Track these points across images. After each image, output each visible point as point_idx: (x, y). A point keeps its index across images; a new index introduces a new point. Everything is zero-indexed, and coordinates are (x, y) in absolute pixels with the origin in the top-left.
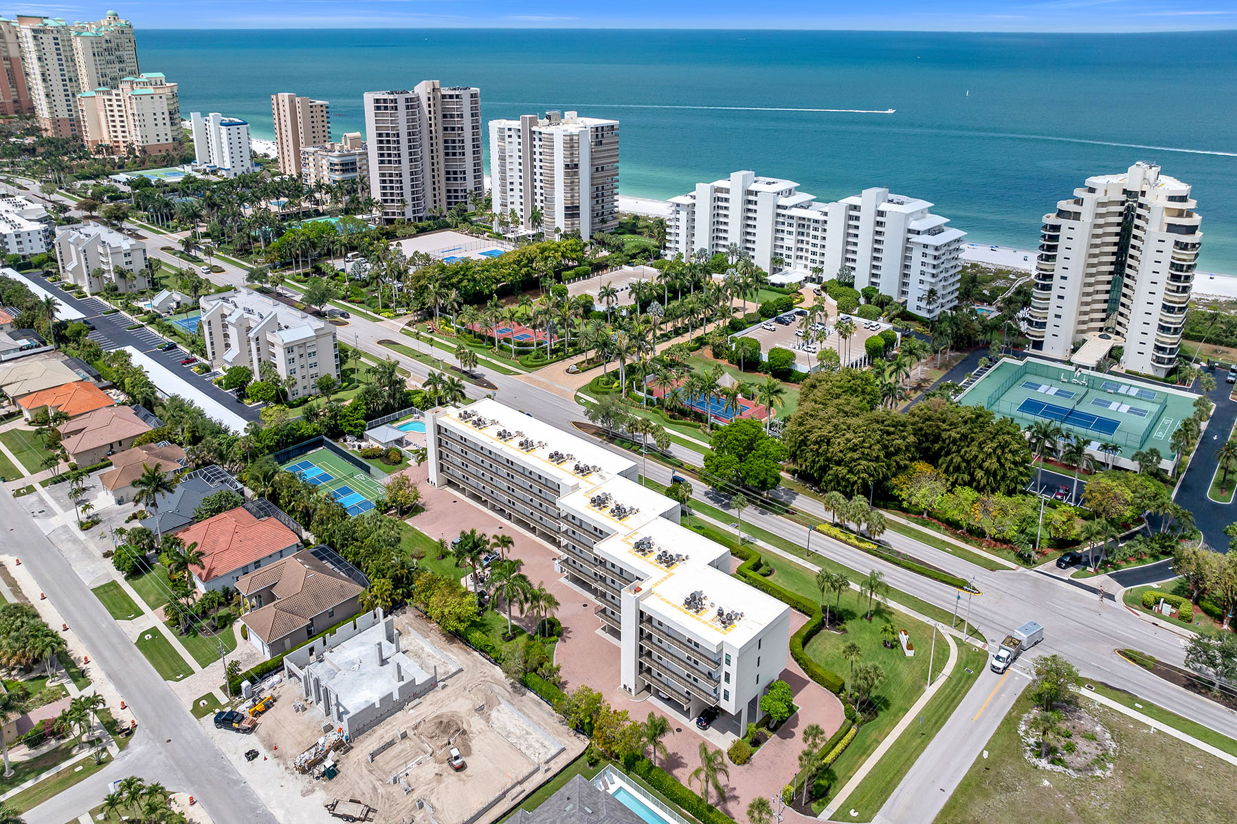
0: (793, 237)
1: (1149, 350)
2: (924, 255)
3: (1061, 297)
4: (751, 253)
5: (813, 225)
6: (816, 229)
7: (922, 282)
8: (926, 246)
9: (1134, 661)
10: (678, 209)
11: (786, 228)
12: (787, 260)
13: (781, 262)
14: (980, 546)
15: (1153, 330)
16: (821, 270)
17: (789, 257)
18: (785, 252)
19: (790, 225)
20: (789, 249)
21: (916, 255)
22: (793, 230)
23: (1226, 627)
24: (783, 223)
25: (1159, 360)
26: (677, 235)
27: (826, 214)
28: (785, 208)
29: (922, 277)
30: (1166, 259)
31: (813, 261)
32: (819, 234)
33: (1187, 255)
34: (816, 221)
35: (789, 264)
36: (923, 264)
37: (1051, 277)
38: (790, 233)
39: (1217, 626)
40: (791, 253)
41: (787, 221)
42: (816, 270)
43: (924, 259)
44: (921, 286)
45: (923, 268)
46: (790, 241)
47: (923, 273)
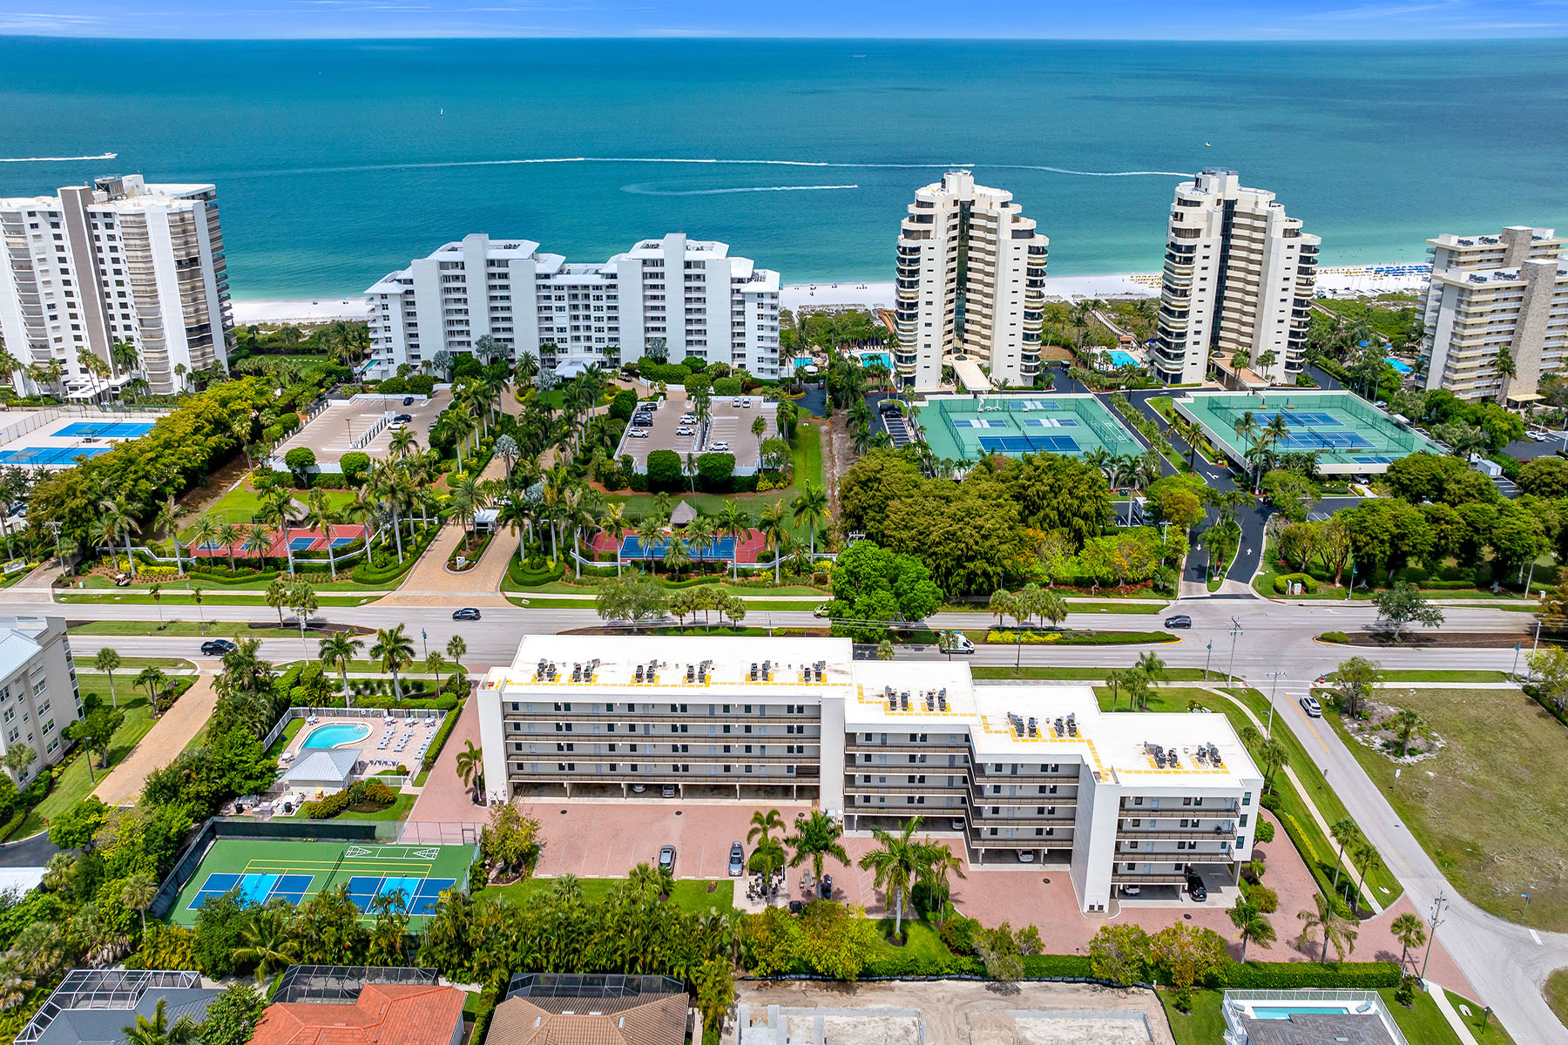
0: (567, 313)
1: (1017, 361)
2: (761, 306)
3: (928, 325)
4: (510, 346)
5: (592, 293)
6: (598, 298)
7: (761, 338)
8: (761, 295)
9: (1335, 641)
10: (385, 302)
11: (554, 303)
12: (560, 346)
13: (552, 349)
14: (1120, 595)
15: (1018, 340)
16: (617, 350)
17: (563, 340)
18: (556, 335)
19: (560, 298)
20: (562, 330)
21: (751, 309)
22: (565, 303)
23: (1338, 585)
24: (549, 298)
25: (1028, 369)
26: (389, 340)
27: (614, 276)
28: (547, 276)
29: (761, 333)
30: (1023, 266)
31: (600, 340)
32: (604, 303)
33: (1039, 259)
34: (597, 288)
35: (564, 351)
36: (760, 316)
37: (916, 304)
38: (561, 309)
39: (1331, 587)
40: (568, 335)
41: (554, 293)
42: (608, 351)
43: (761, 311)
44: (761, 344)
45: (761, 322)
46: (561, 320)
47: (761, 327)
